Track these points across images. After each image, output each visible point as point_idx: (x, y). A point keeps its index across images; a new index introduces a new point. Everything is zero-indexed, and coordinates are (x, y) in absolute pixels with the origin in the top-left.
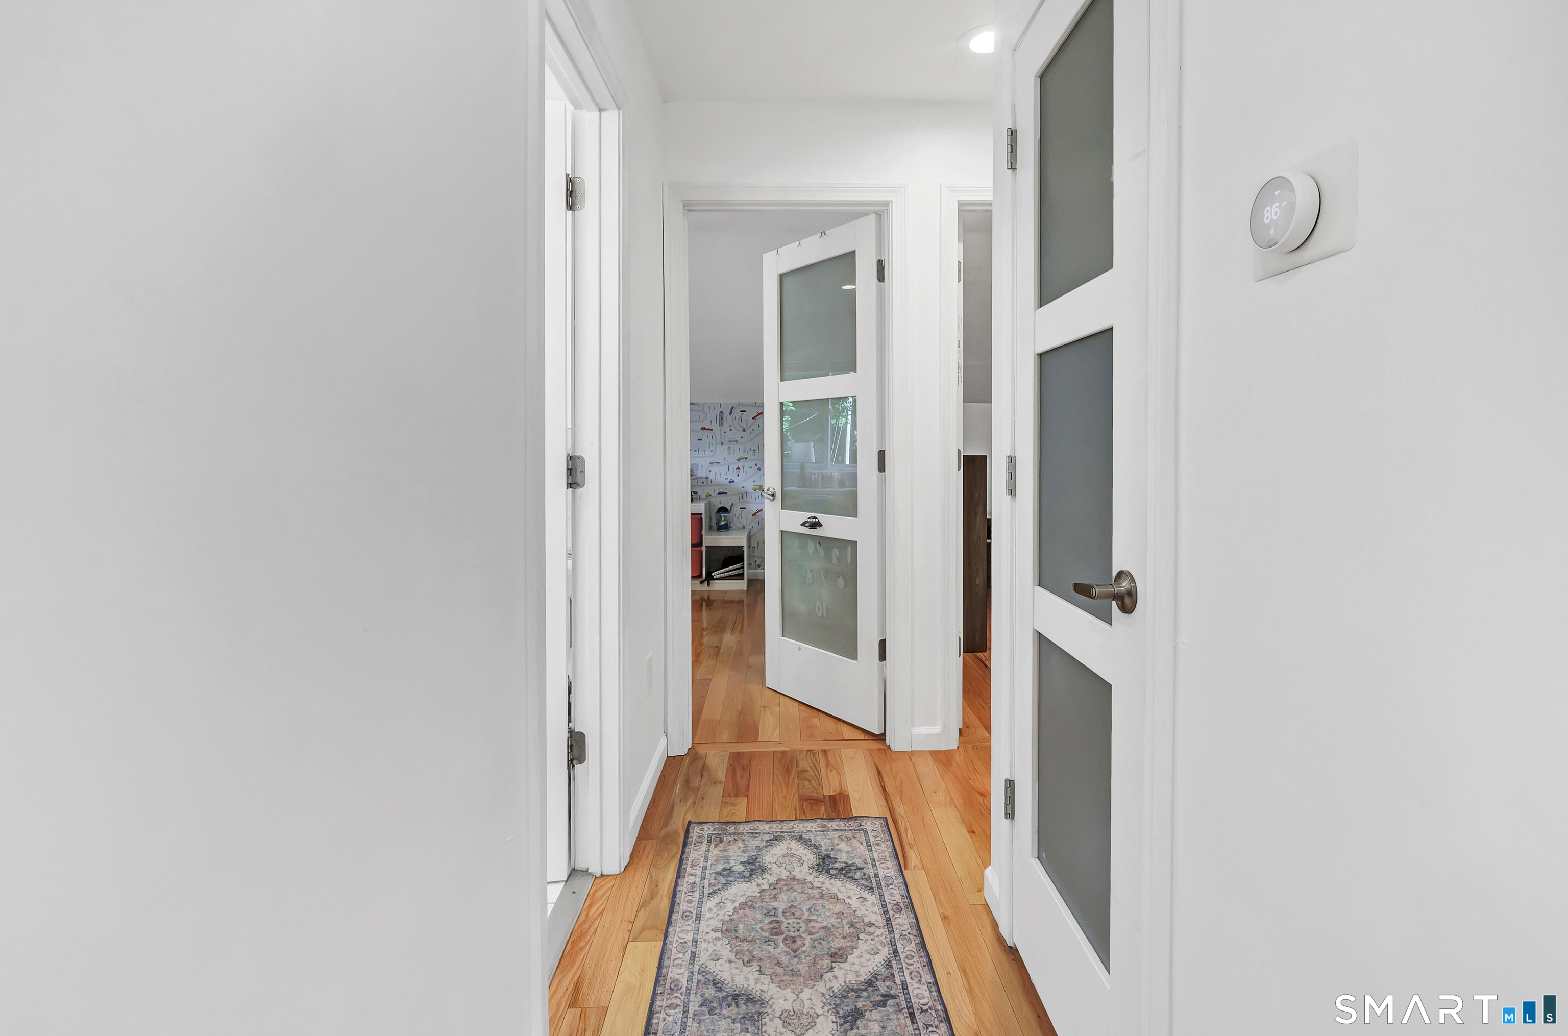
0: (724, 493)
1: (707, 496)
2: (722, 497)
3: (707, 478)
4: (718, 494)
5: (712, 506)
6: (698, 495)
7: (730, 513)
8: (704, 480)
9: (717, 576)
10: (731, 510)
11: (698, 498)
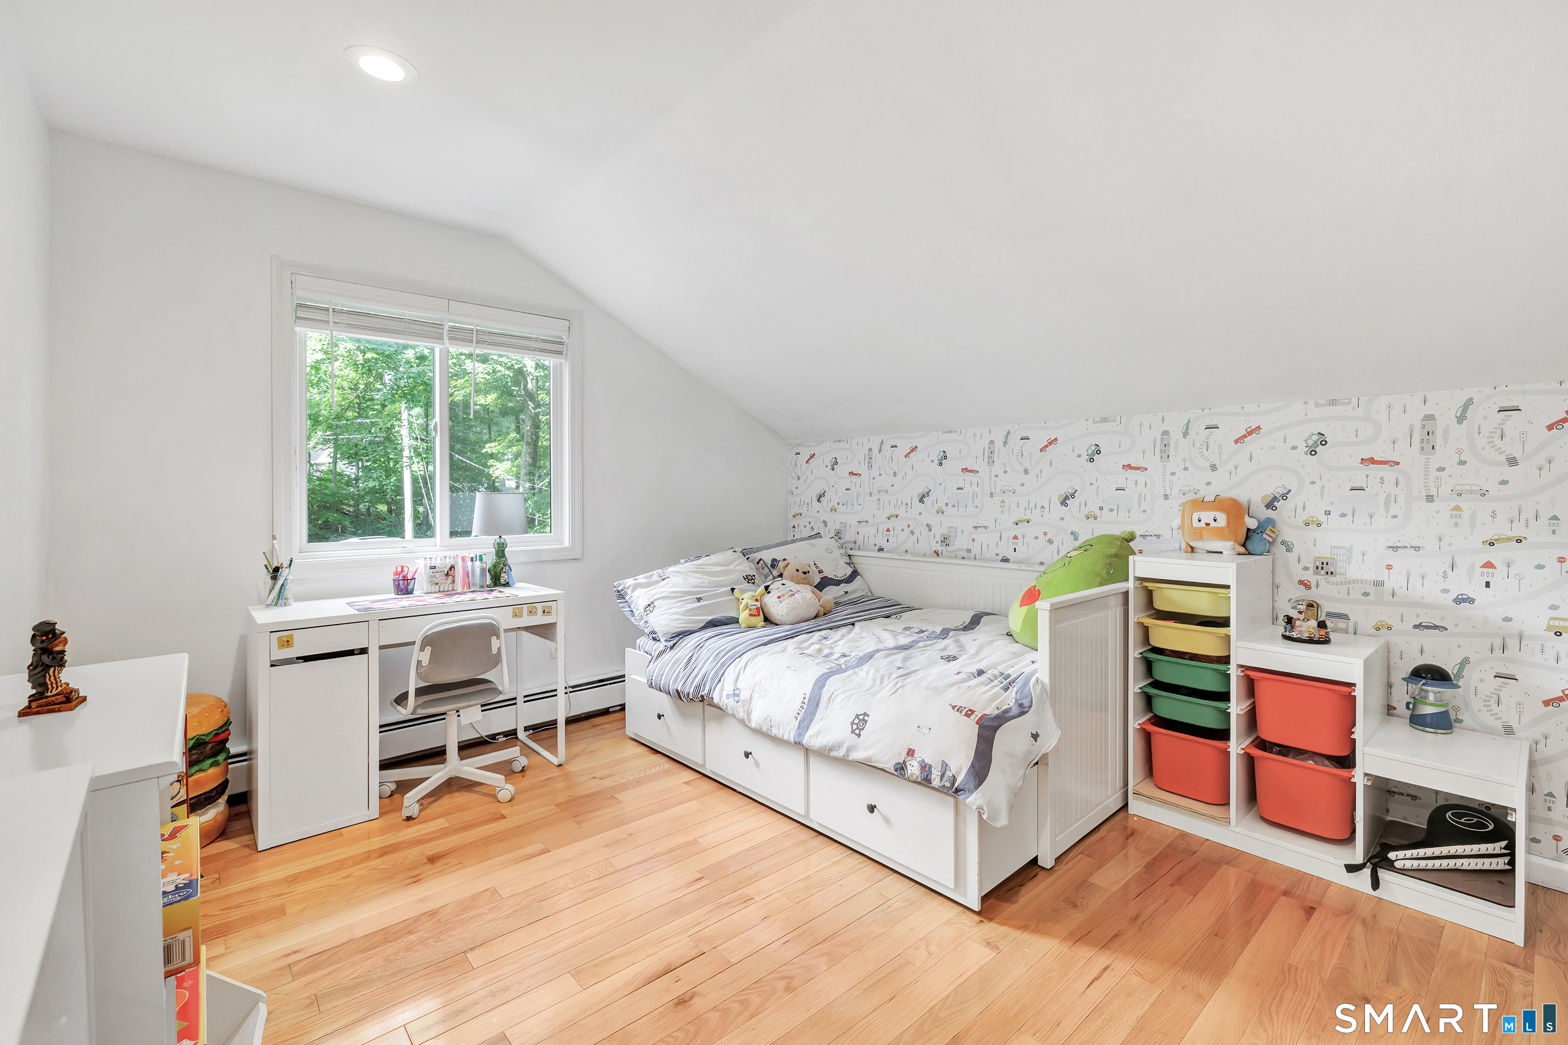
0: (1436, 627)
1: (1378, 629)
2: (1428, 639)
3: (1379, 584)
4: (1415, 627)
5: (1395, 657)
6: (1351, 623)
7: (1458, 687)
8: (1370, 589)
9: (1408, 864)
10: (1459, 675)
11: (1351, 629)
